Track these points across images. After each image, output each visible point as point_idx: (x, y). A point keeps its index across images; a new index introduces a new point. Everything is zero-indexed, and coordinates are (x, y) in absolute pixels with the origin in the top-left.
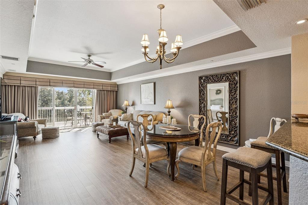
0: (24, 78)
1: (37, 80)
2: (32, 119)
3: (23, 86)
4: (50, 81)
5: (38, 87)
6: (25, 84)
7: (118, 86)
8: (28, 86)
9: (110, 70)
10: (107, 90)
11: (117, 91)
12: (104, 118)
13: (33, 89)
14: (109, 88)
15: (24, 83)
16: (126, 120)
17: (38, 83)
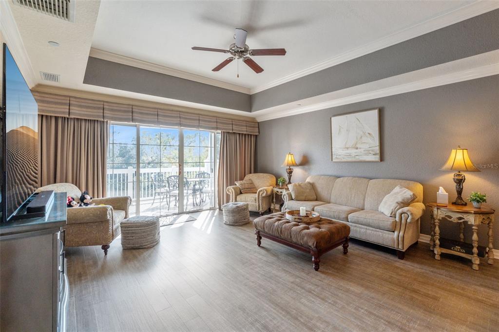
0: (77, 100)
1: (105, 107)
2: (96, 198)
3: (74, 118)
4: (134, 110)
5: (107, 121)
6: (80, 115)
7: (259, 125)
8: (86, 120)
9: (249, 89)
10: (239, 134)
11: (256, 136)
12: (241, 193)
13: (98, 127)
14: (244, 129)
15: (77, 112)
16: (303, 198)
17: (107, 114)
